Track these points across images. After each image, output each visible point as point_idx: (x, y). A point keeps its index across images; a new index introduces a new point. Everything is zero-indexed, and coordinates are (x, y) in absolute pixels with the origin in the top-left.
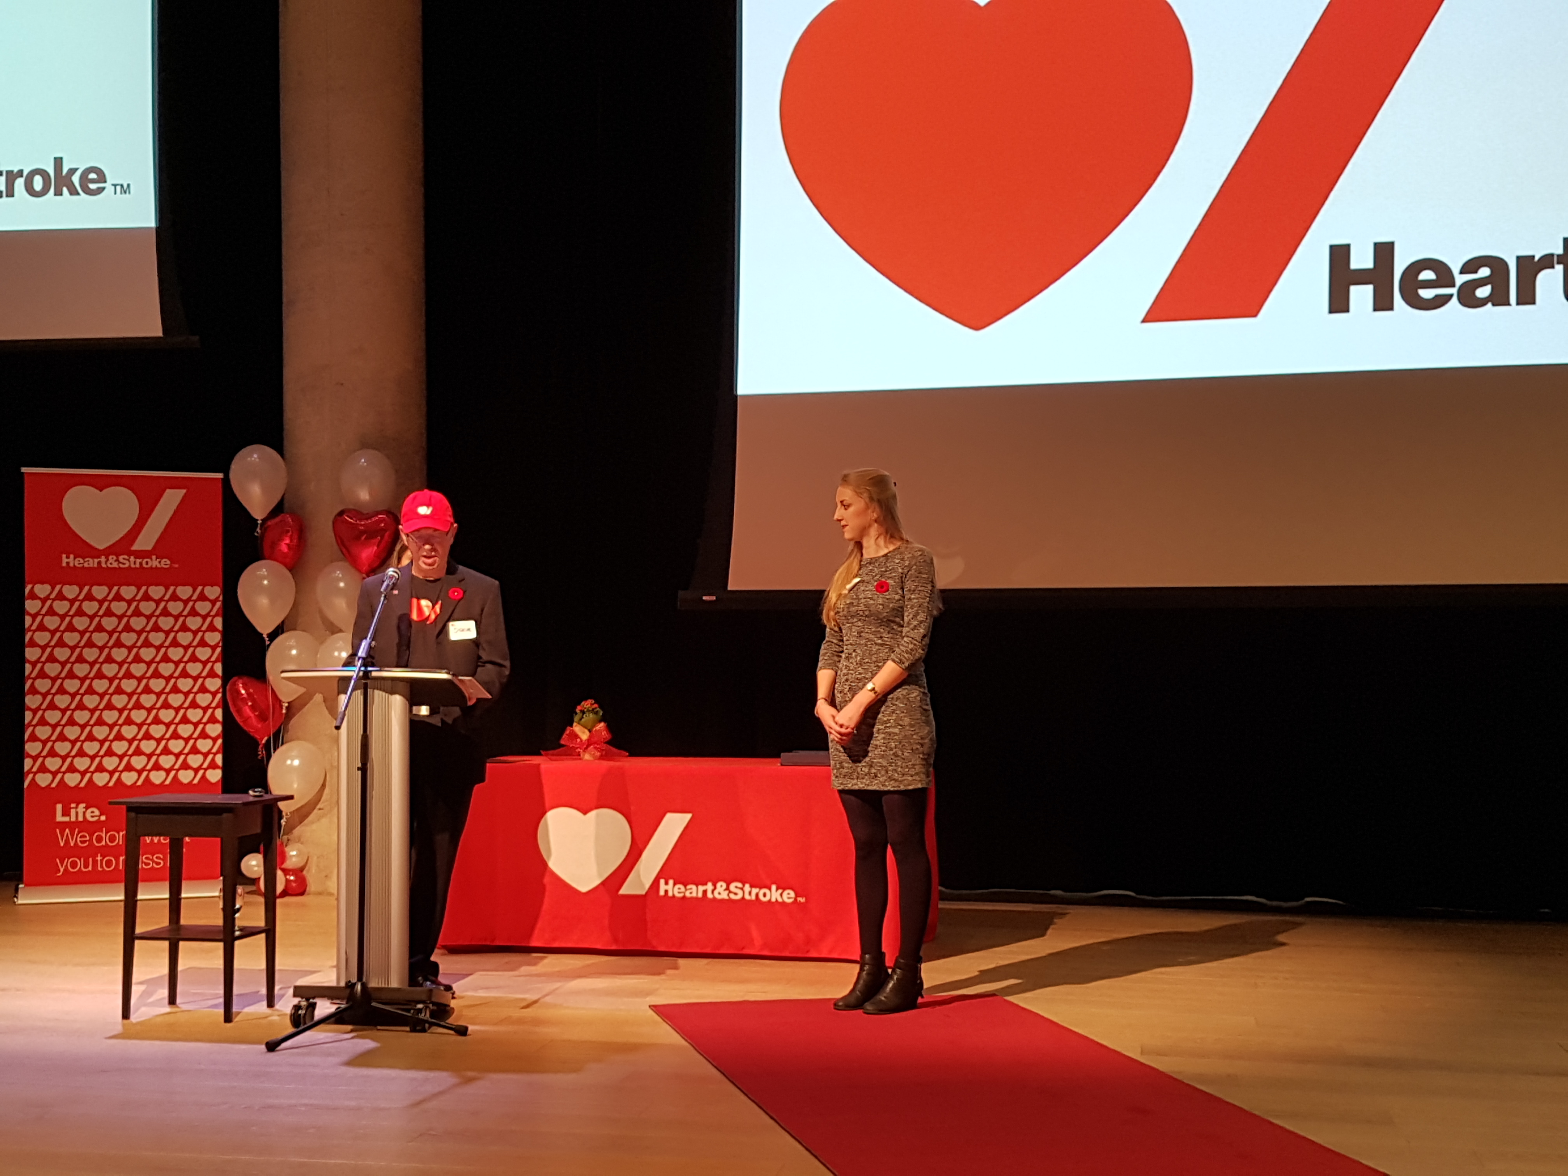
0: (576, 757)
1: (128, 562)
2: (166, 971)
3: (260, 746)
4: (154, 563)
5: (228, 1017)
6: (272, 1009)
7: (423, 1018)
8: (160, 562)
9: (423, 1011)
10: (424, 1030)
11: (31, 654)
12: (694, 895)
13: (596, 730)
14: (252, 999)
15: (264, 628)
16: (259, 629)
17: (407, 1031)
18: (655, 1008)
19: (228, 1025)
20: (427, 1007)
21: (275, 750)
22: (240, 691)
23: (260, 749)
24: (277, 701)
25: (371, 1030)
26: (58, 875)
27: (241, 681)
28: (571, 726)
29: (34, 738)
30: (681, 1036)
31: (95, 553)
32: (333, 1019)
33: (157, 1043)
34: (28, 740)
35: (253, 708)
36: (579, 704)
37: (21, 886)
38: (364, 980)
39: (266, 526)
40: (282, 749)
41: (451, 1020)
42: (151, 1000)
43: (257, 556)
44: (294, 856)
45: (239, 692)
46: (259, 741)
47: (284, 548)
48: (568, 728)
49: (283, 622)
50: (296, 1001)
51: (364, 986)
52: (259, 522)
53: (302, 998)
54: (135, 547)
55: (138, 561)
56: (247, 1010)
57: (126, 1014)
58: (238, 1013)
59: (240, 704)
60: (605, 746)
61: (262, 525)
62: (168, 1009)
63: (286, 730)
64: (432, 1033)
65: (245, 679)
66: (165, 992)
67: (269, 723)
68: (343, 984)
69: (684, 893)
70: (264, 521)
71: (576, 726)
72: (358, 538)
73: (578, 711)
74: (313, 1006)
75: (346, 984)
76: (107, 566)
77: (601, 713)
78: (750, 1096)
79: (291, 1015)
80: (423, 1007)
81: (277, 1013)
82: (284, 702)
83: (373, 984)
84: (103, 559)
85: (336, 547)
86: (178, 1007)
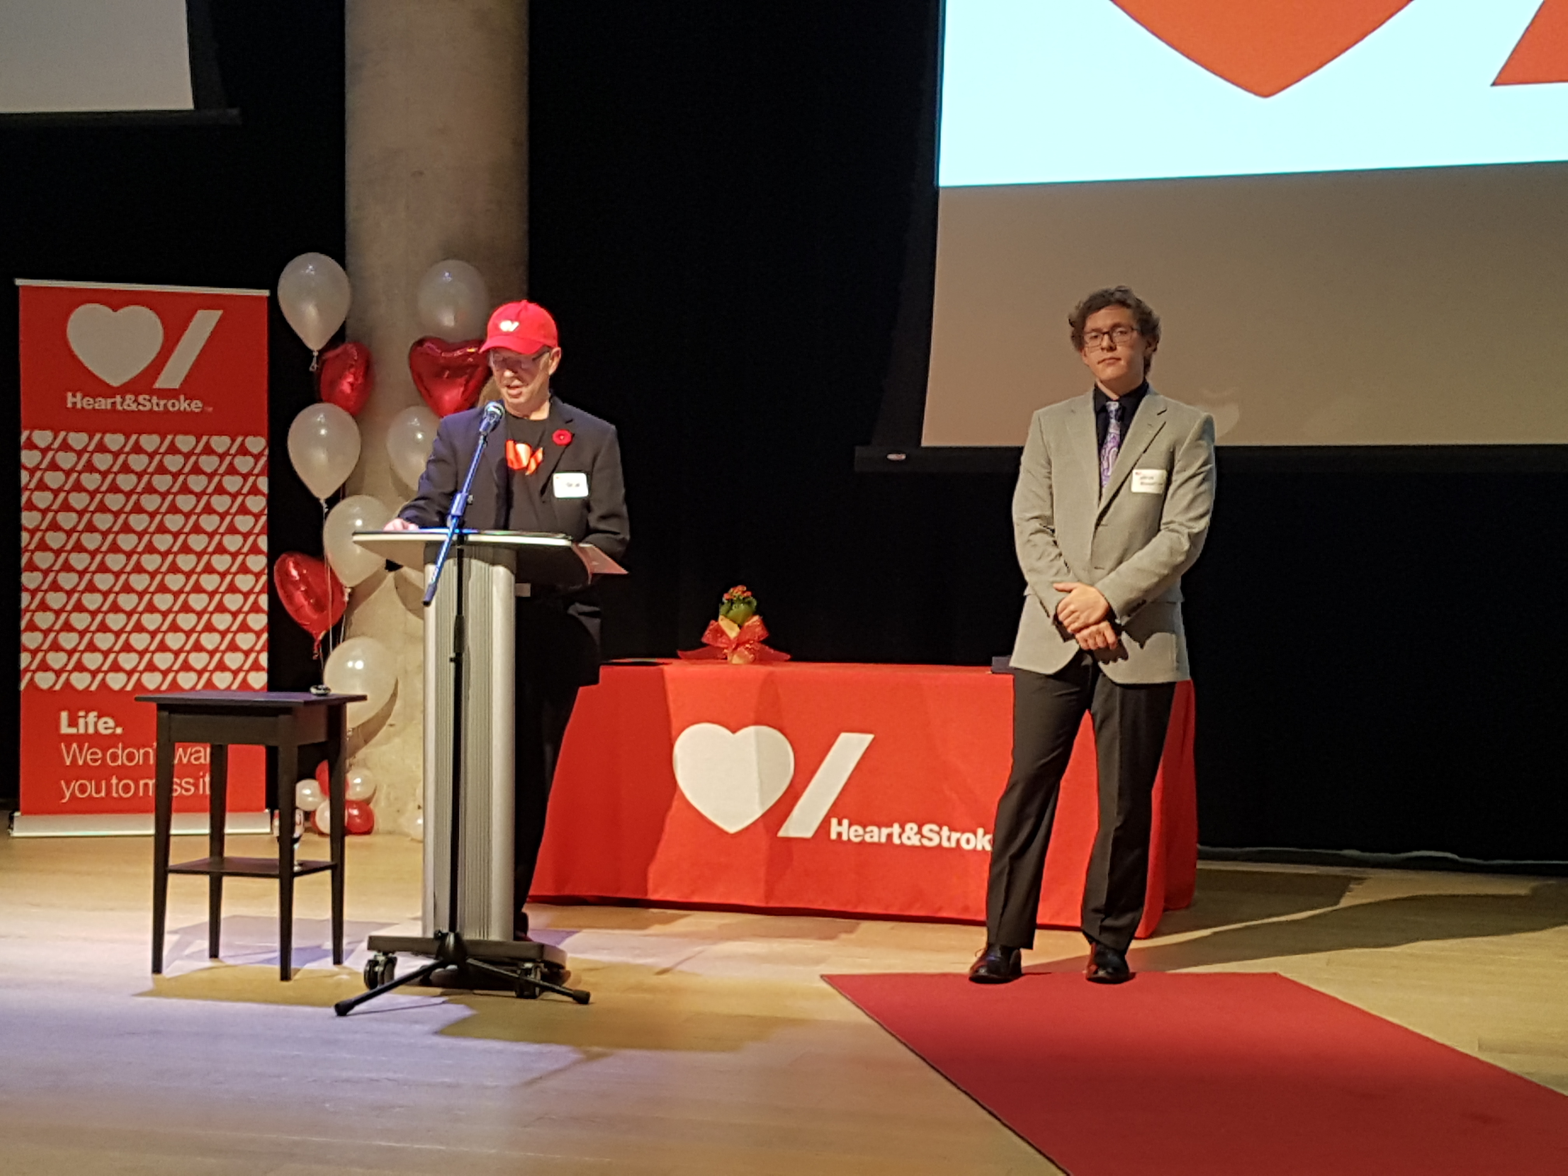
0: (723, 661)
1: (149, 403)
2: (206, 918)
3: (316, 644)
4: (183, 405)
5: (285, 974)
6: (339, 966)
7: (532, 980)
8: (189, 405)
9: (533, 971)
10: (533, 997)
11: (28, 519)
12: (876, 839)
13: (748, 626)
14: (315, 953)
15: (322, 492)
16: (316, 493)
17: (513, 997)
18: (829, 979)
19: (285, 983)
20: (536, 967)
21: (334, 646)
22: (290, 572)
23: (316, 648)
24: (337, 586)
25: (468, 994)
26: (64, 801)
27: (293, 559)
28: (716, 619)
29: (32, 627)
30: (865, 1012)
31: (109, 391)
32: (418, 979)
33: (200, 1003)
34: (26, 630)
35: (307, 594)
36: (726, 591)
37: (17, 814)
38: (458, 930)
39: (324, 358)
40: (342, 646)
41: (568, 985)
42: (187, 952)
43: (311, 397)
44: (358, 784)
45: (288, 574)
46: (315, 636)
47: (346, 387)
48: (712, 622)
49: (344, 485)
50: (371, 955)
51: (458, 938)
52: (316, 354)
53: (379, 951)
54: (157, 385)
55: (162, 403)
56: (309, 966)
57: (157, 968)
58: (298, 970)
59: (291, 587)
60: (758, 647)
61: (318, 357)
62: (208, 963)
63: (349, 624)
64: (542, 1000)
65: (299, 557)
66: (206, 944)
67: (328, 614)
68: (430, 935)
69: (863, 836)
70: (321, 352)
71: (722, 620)
72: (438, 375)
73: (724, 600)
74: (391, 963)
75: (435, 934)
76: (124, 409)
77: (755, 603)
78: (959, 1085)
79: (365, 972)
80: (532, 967)
81: (347, 971)
82: (346, 587)
83: (470, 935)
84: (118, 399)
85: (413, 386)
86: (221, 961)
